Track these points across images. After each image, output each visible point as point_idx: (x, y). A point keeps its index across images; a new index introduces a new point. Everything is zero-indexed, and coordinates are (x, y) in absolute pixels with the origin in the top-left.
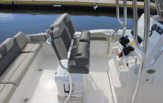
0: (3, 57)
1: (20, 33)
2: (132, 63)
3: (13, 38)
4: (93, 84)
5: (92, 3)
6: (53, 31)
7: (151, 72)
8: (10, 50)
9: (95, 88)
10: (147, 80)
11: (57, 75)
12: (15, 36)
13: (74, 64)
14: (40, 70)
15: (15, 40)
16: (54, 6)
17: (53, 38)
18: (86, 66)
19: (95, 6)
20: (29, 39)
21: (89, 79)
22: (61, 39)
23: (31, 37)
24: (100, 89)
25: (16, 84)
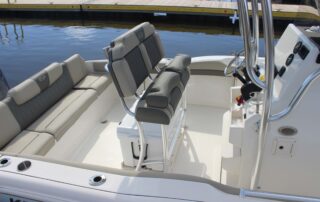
0: (43, 91)
1: (76, 56)
2: (250, 113)
3: (62, 64)
4: (190, 152)
5: (226, 10)
6: (114, 49)
7: (288, 131)
8: (56, 82)
9: (192, 160)
10: (281, 148)
11: (121, 126)
12: (67, 61)
13: (146, 106)
14: (104, 122)
15: (65, 67)
16: (156, 14)
17: (111, 61)
18: (166, 111)
19: (233, 15)
20: (91, 68)
21: (185, 143)
22: (125, 61)
23: (95, 64)
24: (201, 161)
25: (56, 136)
